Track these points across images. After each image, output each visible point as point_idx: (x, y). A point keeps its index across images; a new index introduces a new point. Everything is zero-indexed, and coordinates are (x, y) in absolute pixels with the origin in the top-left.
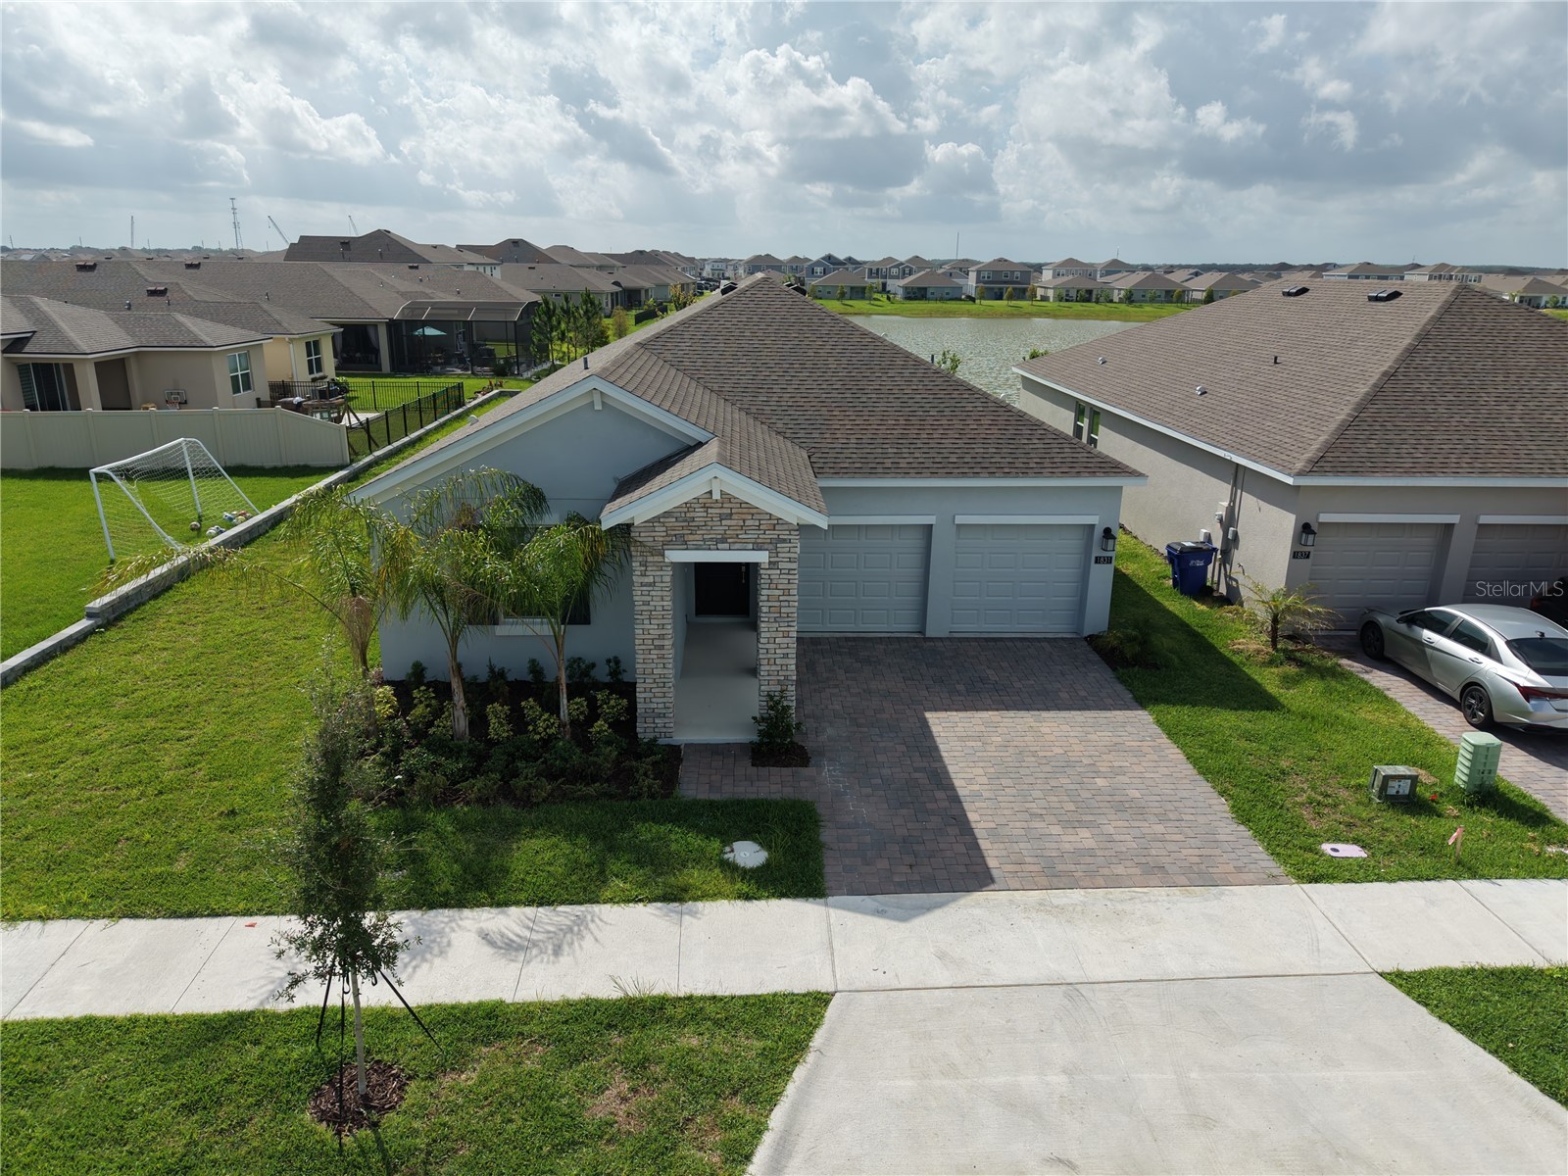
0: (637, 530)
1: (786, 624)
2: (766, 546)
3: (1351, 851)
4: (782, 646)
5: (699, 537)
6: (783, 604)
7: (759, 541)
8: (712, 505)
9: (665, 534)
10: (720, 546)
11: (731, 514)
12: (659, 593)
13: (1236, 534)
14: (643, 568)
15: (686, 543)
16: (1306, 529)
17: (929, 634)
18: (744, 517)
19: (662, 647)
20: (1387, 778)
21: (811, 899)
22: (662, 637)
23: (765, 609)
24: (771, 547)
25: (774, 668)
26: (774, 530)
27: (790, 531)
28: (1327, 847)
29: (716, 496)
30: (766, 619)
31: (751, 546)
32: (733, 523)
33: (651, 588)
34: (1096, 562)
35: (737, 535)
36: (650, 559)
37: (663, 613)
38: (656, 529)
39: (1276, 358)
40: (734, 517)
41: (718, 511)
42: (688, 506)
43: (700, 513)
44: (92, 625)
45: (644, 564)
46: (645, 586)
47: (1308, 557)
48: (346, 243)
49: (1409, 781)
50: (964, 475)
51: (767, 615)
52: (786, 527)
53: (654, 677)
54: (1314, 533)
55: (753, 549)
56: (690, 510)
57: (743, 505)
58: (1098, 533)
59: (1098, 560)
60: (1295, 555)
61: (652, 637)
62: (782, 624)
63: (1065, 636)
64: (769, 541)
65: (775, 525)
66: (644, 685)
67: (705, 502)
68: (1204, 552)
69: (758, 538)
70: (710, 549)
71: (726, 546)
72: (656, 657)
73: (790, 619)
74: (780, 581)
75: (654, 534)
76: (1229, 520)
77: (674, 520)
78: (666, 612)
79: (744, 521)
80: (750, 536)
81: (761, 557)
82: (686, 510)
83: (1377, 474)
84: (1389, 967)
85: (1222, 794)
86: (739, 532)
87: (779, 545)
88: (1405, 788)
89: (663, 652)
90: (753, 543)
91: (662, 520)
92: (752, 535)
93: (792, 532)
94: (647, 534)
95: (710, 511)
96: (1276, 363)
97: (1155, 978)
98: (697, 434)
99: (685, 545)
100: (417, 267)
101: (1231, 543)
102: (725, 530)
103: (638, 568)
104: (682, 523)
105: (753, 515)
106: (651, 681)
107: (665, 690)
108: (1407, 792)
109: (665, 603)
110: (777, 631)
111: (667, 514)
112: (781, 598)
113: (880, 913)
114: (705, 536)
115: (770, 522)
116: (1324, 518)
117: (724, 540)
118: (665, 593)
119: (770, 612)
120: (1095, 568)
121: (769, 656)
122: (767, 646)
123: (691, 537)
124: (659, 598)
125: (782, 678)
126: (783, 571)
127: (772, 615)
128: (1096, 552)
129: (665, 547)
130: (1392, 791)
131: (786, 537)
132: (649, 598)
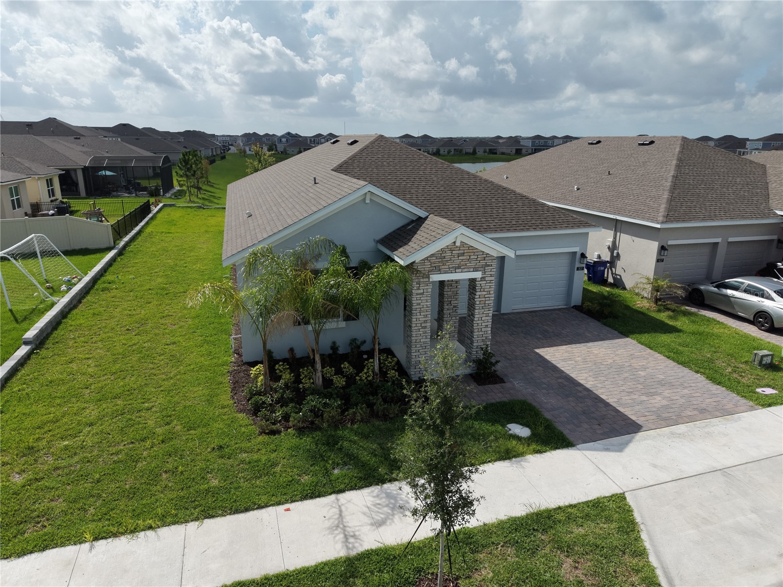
0: (416, 265)
1: (488, 310)
2: (480, 269)
3: (769, 391)
4: (485, 321)
5: (447, 267)
6: (487, 299)
7: (477, 266)
8: (454, 249)
9: (430, 266)
10: (457, 270)
11: (464, 253)
12: (425, 298)
13: (618, 254)
14: (418, 285)
15: (440, 270)
16: (663, 248)
17: (502, 312)
18: (470, 254)
19: (425, 327)
20: (763, 357)
21: (569, 448)
22: (425, 322)
23: (478, 303)
24: (482, 269)
25: (481, 333)
26: (484, 260)
27: (492, 260)
28: (759, 390)
29: (458, 244)
30: (478, 308)
31: (472, 270)
32: (465, 258)
33: (422, 296)
34: (577, 270)
35: (466, 264)
36: (422, 280)
37: (427, 309)
38: (426, 264)
39: (609, 172)
40: (465, 254)
41: (457, 252)
42: (442, 250)
43: (448, 254)
44: (30, 349)
45: (418, 283)
46: (419, 295)
47: (663, 261)
48: (30, 125)
49: (771, 357)
51: (479, 305)
52: (490, 258)
53: (420, 343)
54: (667, 250)
55: (473, 271)
56: (444, 252)
57: (470, 248)
58: (578, 256)
59: (578, 269)
60: (658, 261)
61: (421, 322)
62: (486, 310)
63: (562, 307)
64: (481, 266)
65: (485, 257)
66: (416, 349)
67: (452, 247)
69: (476, 265)
70: (452, 273)
71: (460, 270)
72: (422, 333)
73: (489, 307)
74: (486, 287)
75: (424, 266)
76: (613, 248)
77: (435, 258)
78: (428, 308)
79: (470, 256)
80: (472, 264)
81: (478, 275)
82: (441, 252)
83: (692, 221)
85: (697, 372)
86: (467, 263)
87: (486, 268)
88: (769, 360)
89: (426, 330)
90: (473, 268)
91: (429, 259)
92: (473, 264)
93: (493, 261)
94: (421, 267)
95: (453, 252)
96: (609, 174)
97: (751, 461)
98: (422, 213)
99: (439, 271)
100: (79, 138)
101: (615, 258)
102: (460, 262)
103: (416, 286)
104: (439, 261)
105: (474, 253)
106: (419, 346)
107: (426, 350)
108: (770, 362)
109: (428, 303)
110: (483, 313)
111: (432, 255)
112: (486, 296)
113: (607, 450)
114: (450, 266)
115: (482, 256)
116: (671, 242)
117: (459, 267)
118: (429, 298)
119: (480, 304)
120: (576, 272)
121: (479, 327)
122: (478, 322)
123: (443, 267)
124: (425, 301)
125: (484, 338)
126: (487, 282)
127: (481, 305)
128: (577, 265)
129: (429, 273)
130: (764, 362)
131: (490, 263)
132: (420, 301)
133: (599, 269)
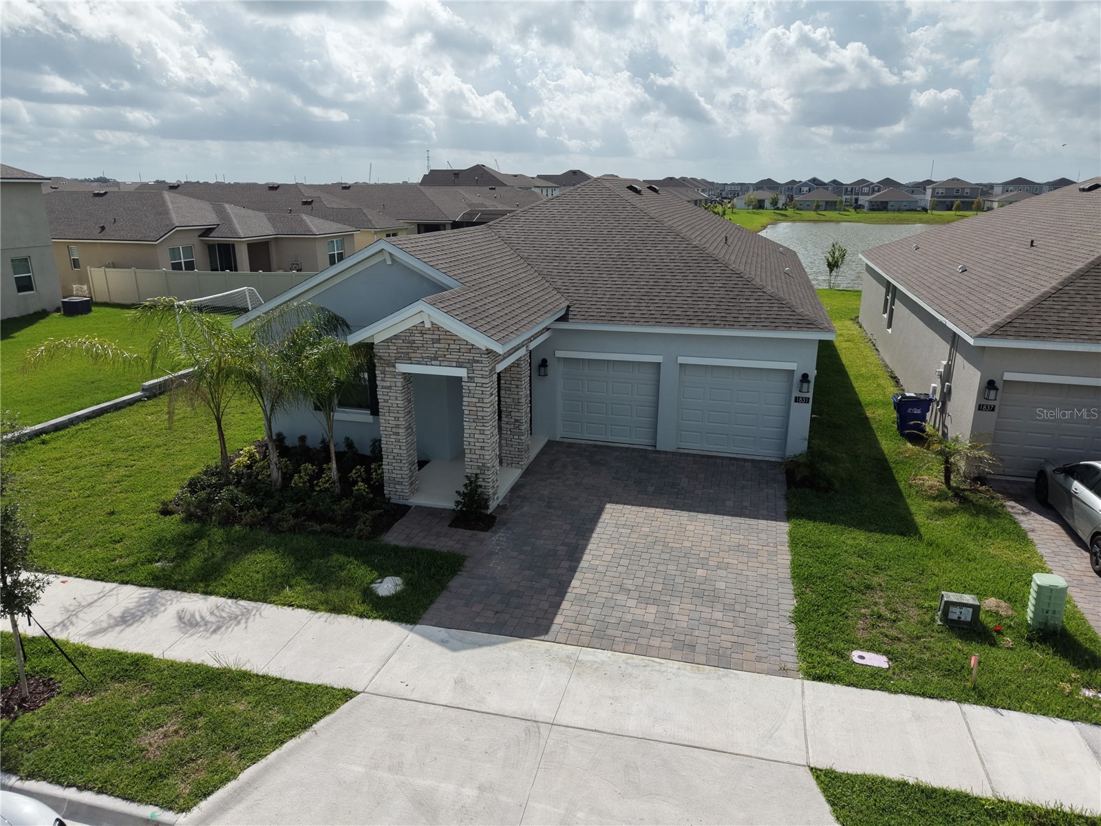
0: (377, 347)
1: (482, 424)
2: (465, 365)
3: (878, 661)
4: (479, 440)
5: (419, 355)
6: (479, 409)
7: (460, 360)
8: (427, 332)
9: (396, 351)
10: (433, 362)
11: (440, 339)
12: (395, 394)
13: (950, 389)
14: (383, 376)
15: (410, 359)
16: (991, 385)
17: (658, 448)
18: (449, 341)
19: (397, 434)
20: (950, 604)
22: (397, 426)
23: (466, 412)
24: (468, 365)
25: (474, 456)
26: (470, 353)
27: (481, 354)
28: (855, 655)
29: (428, 325)
30: (468, 420)
31: (454, 364)
32: (442, 346)
33: (389, 390)
34: (796, 401)
35: (445, 355)
36: (387, 369)
37: (398, 409)
38: (390, 347)
39: (1032, 242)
40: (442, 341)
41: (430, 336)
42: (410, 331)
43: (418, 338)
45: (383, 372)
46: (385, 388)
47: (993, 410)
48: (457, 174)
49: (971, 610)
50: (682, 325)
51: (468, 416)
52: (478, 351)
53: (393, 454)
54: (997, 389)
55: (456, 367)
56: (412, 334)
57: (447, 333)
58: (797, 377)
59: (797, 400)
60: (980, 407)
61: (392, 426)
62: (478, 424)
63: (771, 459)
64: (467, 361)
65: (470, 349)
66: (387, 460)
67: (420, 329)
68: (923, 403)
69: (460, 358)
70: (427, 365)
71: (438, 363)
72: (394, 440)
73: (484, 421)
74: (476, 392)
75: (388, 351)
77: (401, 341)
78: (399, 409)
79: (449, 345)
80: (453, 357)
81: (462, 372)
82: (409, 334)
83: (1058, 340)
84: (823, 764)
85: (798, 596)
86: (446, 353)
87: (474, 365)
88: (967, 615)
89: (399, 437)
90: (456, 362)
91: (393, 341)
92: (455, 356)
93: (483, 356)
94: (384, 351)
95: (425, 336)
96: (1032, 245)
97: (609, 731)
99: (410, 361)
100: (494, 189)
102: (436, 351)
103: (380, 375)
104: (408, 344)
105: (455, 340)
106: (391, 457)
107: (401, 465)
108: (969, 619)
109: (399, 402)
110: (475, 429)
111: (396, 337)
112: (478, 405)
113: (443, 643)
114: (423, 355)
115: (466, 347)
116: (1008, 376)
117: (435, 359)
118: (398, 395)
119: (470, 415)
120: (794, 405)
121: (471, 447)
122: (469, 440)
123: (413, 355)
124: (394, 398)
125: (481, 465)
126: (478, 385)
127: (471, 417)
128: (796, 393)
129: (397, 361)
130: (953, 617)
131: (478, 359)
132: (387, 398)
133: (909, 411)
